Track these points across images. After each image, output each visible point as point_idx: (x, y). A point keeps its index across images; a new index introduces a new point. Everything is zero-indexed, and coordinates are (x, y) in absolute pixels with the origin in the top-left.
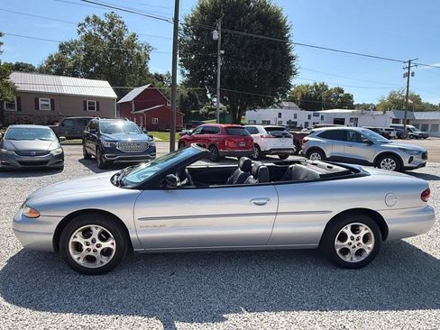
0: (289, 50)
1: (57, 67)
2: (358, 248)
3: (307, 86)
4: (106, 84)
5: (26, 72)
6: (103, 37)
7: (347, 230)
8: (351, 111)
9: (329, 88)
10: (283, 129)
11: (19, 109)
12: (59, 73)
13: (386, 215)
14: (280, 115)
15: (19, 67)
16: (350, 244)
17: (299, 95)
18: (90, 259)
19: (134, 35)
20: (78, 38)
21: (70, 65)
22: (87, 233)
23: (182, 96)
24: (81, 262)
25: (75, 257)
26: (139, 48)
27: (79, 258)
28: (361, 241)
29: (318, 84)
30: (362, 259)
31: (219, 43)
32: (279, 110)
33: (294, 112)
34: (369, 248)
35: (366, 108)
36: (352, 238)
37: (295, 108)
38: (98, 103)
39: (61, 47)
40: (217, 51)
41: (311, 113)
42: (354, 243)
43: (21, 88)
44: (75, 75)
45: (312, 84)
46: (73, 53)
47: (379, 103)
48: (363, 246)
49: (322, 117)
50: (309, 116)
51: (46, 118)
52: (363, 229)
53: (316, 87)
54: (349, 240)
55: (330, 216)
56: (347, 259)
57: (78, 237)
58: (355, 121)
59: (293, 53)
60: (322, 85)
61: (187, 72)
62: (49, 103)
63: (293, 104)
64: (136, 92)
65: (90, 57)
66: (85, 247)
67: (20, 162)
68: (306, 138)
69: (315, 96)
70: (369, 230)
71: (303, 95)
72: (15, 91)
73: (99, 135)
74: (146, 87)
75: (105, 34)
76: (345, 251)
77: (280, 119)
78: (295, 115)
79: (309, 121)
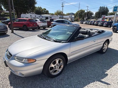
8: (50, 15)
9: (42, 8)
24: (53, 73)
30: (105, 51)
52: (107, 44)
54: (105, 47)
57: (52, 65)
60: (40, 7)
77: (31, 17)
78: (35, 16)
79: (39, 18)
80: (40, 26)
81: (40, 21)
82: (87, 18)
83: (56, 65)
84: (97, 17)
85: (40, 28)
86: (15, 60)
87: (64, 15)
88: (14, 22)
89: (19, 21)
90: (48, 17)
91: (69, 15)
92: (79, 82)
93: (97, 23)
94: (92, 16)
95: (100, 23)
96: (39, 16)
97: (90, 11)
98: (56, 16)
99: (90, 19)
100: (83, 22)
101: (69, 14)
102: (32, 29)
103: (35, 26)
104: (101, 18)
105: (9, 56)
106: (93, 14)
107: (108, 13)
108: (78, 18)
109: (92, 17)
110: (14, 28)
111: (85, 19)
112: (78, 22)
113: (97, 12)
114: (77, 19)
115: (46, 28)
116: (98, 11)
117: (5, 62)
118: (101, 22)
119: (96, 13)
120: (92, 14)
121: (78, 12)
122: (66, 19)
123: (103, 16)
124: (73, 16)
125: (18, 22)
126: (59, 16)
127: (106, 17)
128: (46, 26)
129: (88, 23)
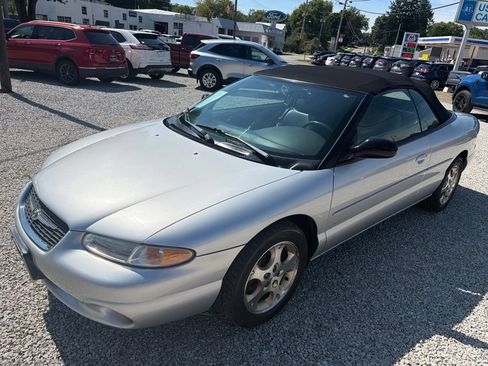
32: (83, 3)
49: (140, 18)
55: (449, 164)
57: (255, 272)
58: (179, 27)
77: (85, 17)
78: (106, 12)
79: (124, 22)
80: (135, 67)
81: (136, 42)
82: (341, 40)
83: (270, 270)
84: (385, 39)
85: (139, 75)
86: (85, 252)
87: (239, 17)
88: (9, 36)
89: (34, 36)
90: (166, 24)
91: (260, 20)
92: (367, 347)
93: (385, 64)
94: (363, 31)
95: (399, 66)
96: (124, 15)
97: (354, 9)
98: (205, 19)
99: (353, 46)
100: (325, 59)
101: (260, 16)
102: (96, 79)
103: (115, 64)
104: (402, 46)
105: (49, 229)
106: (366, 24)
107: (430, 23)
108: (301, 36)
109: (362, 36)
110: (11, 70)
111: (332, 42)
112: (301, 57)
113: (384, 18)
114: (298, 42)
115: (166, 78)
116: (390, 11)
117: (29, 257)
118: (402, 66)
119: (378, 20)
120: (360, 22)
121: (303, 7)
122: (247, 39)
123: (408, 37)
124: (281, 27)
125: (29, 41)
126: (216, 22)
127: (421, 41)
128: (168, 66)
129: (348, 63)
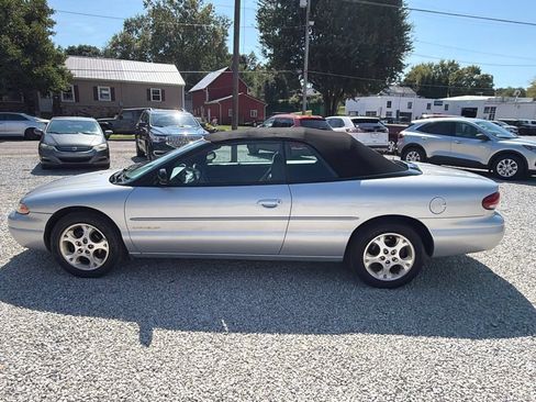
0: (403, 18)
1: (123, 49)
2: (392, 264)
3: (430, 66)
4: (173, 68)
5: (90, 56)
6: (173, 11)
7: (380, 241)
8: (486, 98)
9: (460, 68)
10: (376, 121)
11: (77, 100)
12: (125, 57)
13: (431, 224)
14: (389, 104)
15: (82, 52)
16: (383, 258)
17: (418, 78)
18: (83, 260)
19: (210, 6)
20: (144, 12)
21: (137, 46)
22: (78, 233)
23: (267, 81)
24: (73, 263)
25: (67, 257)
26: (216, 23)
27: (71, 259)
28: (397, 255)
29: (446, 62)
30: (399, 277)
31: (308, 11)
32: (389, 98)
33: (408, 99)
34: (408, 265)
35: (510, 93)
36: (386, 252)
37: (412, 96)
38: (163, 91)
39: (127, 24)
40: (304, 22)
41: (431, 101)
42: (389, 258)
43: (78, 74)
44: (142, 59)
45: (437, 62)
46: (140, 31)
47: (530, 86)
48: (400, 261)
49: (447, 106)
50: (429, 105)
51: (107, 111)
52: (401, 241)
53: (442, 65)
54: (381, 254)
55: (355, 224)
56: (380, 276)
57: (68, 236)
58: (491, 112)
59: (408, 21)
60: (452, 63)
61: (269, 51)
62: (109, 92)
63: (408, 90)
64: (211, 77)
65: (160, 35)
66: (77, 248)
67: (60, 159)
68: (403, 133)
69: (440, 79)
70: (408, 243)
71: (423, 78)
72: (71, 79)
73: (149, 128)
74: (223, 70)
75: (176, 7)
76: (377, 267)
77: (388, 110)
78: (410, 104)
81: (352, 126)
83: (82, 242)
90: (477, 109)
